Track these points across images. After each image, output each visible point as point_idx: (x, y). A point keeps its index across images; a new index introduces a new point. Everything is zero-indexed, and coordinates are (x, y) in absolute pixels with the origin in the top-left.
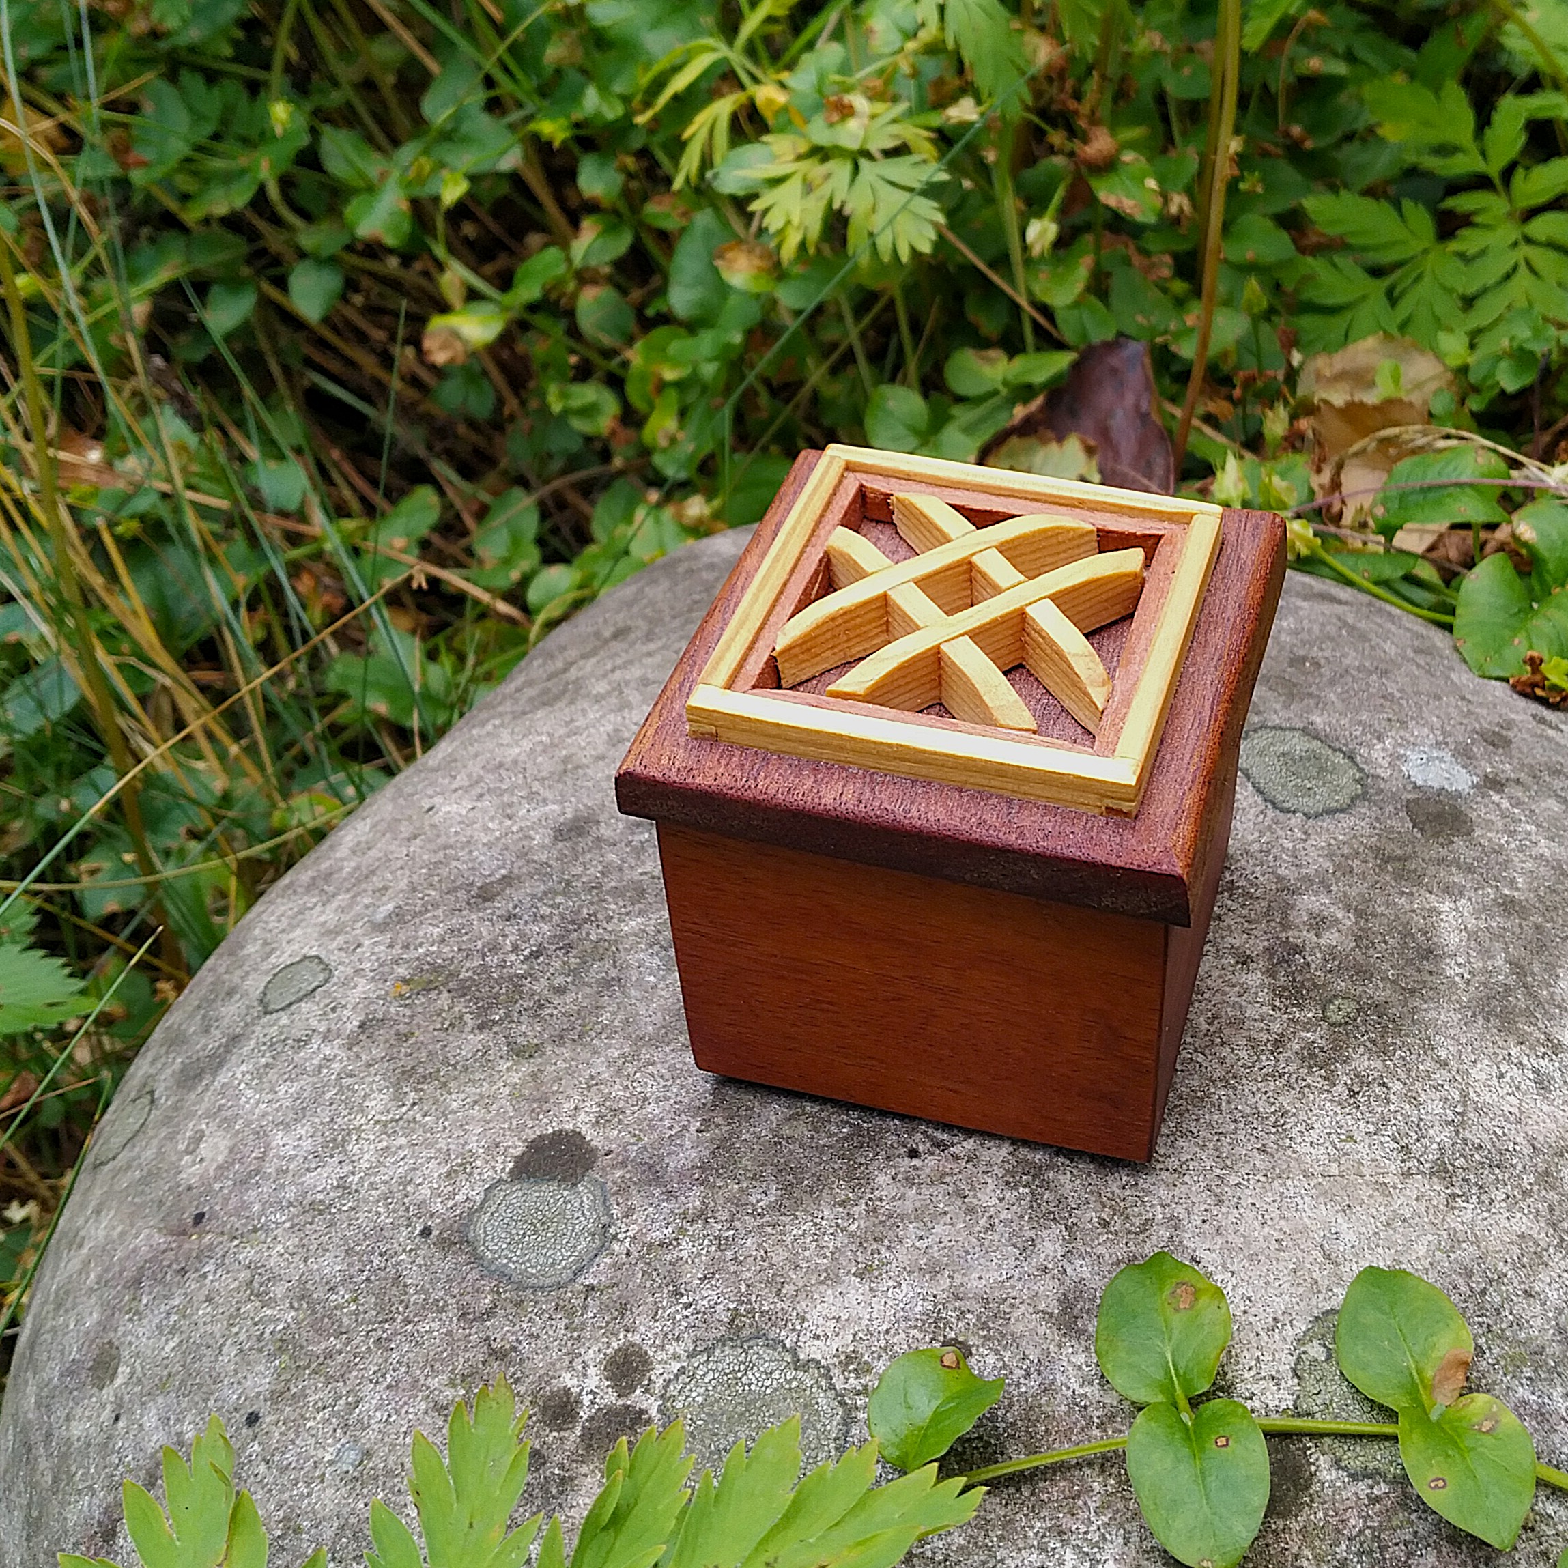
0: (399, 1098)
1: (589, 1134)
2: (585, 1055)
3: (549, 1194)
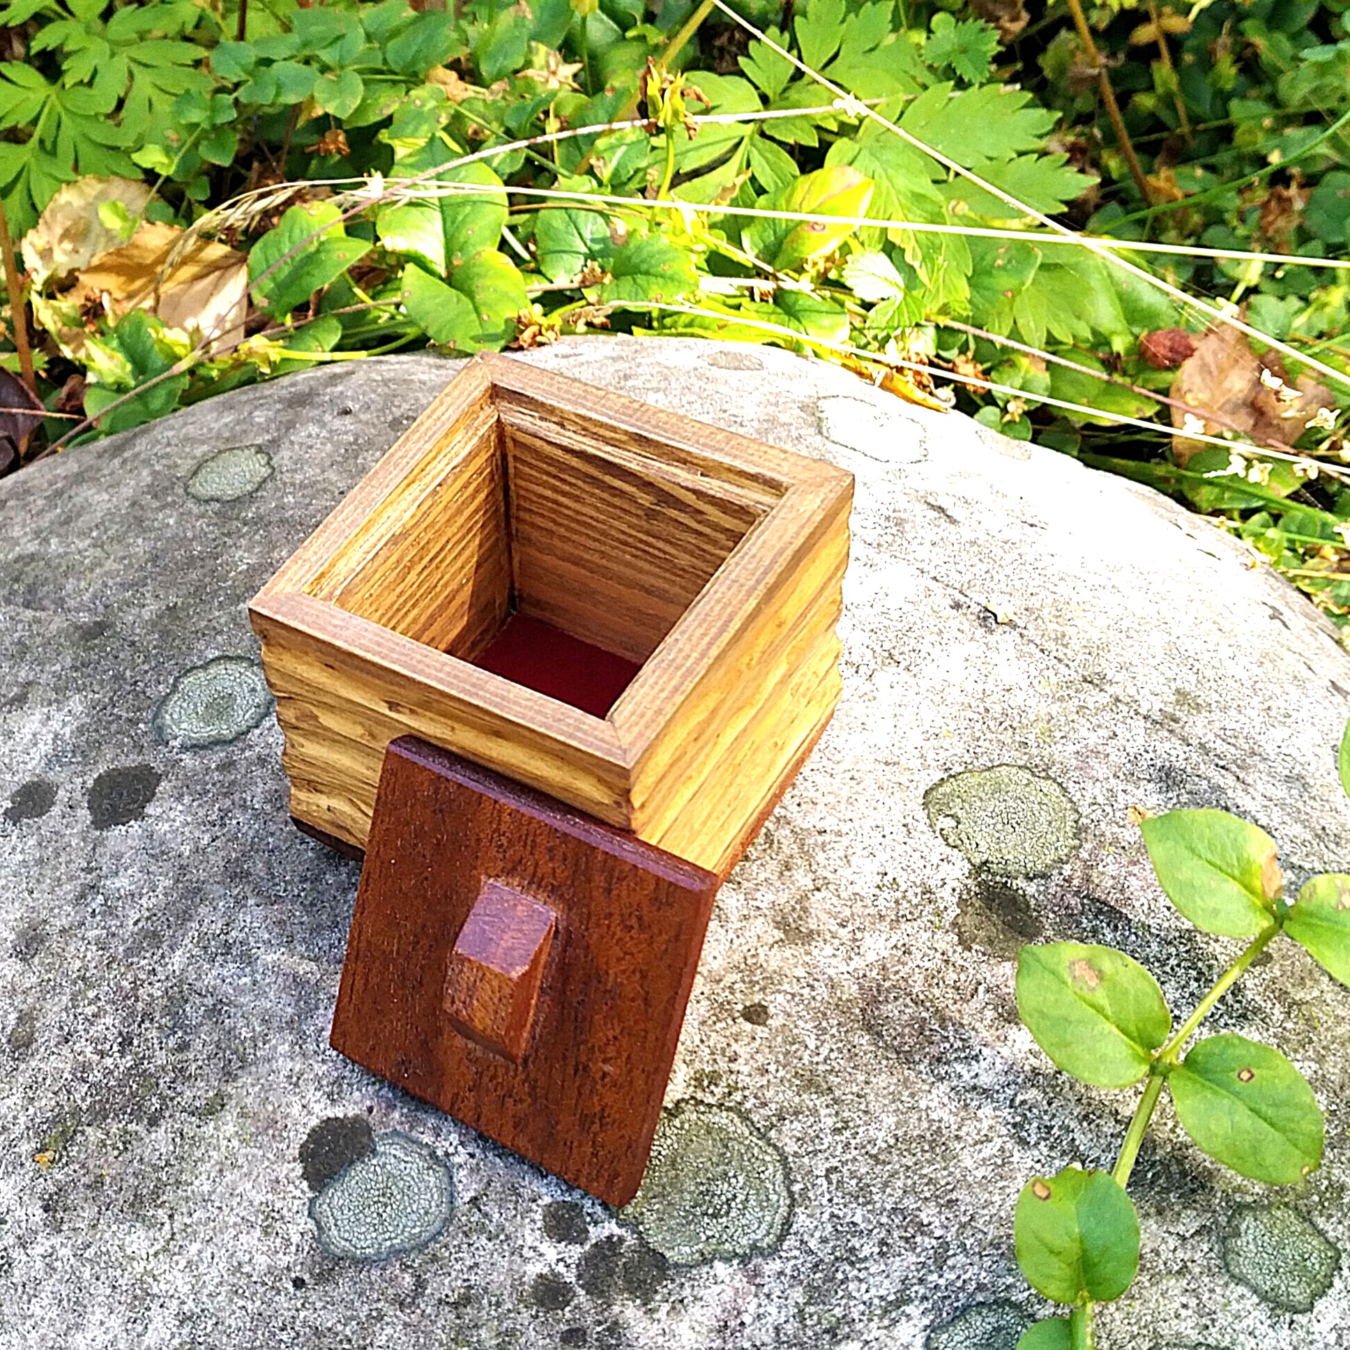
0: (151, 1224)
1: (339, 1112)
2: (264, 1069)
3: (360, 1175)
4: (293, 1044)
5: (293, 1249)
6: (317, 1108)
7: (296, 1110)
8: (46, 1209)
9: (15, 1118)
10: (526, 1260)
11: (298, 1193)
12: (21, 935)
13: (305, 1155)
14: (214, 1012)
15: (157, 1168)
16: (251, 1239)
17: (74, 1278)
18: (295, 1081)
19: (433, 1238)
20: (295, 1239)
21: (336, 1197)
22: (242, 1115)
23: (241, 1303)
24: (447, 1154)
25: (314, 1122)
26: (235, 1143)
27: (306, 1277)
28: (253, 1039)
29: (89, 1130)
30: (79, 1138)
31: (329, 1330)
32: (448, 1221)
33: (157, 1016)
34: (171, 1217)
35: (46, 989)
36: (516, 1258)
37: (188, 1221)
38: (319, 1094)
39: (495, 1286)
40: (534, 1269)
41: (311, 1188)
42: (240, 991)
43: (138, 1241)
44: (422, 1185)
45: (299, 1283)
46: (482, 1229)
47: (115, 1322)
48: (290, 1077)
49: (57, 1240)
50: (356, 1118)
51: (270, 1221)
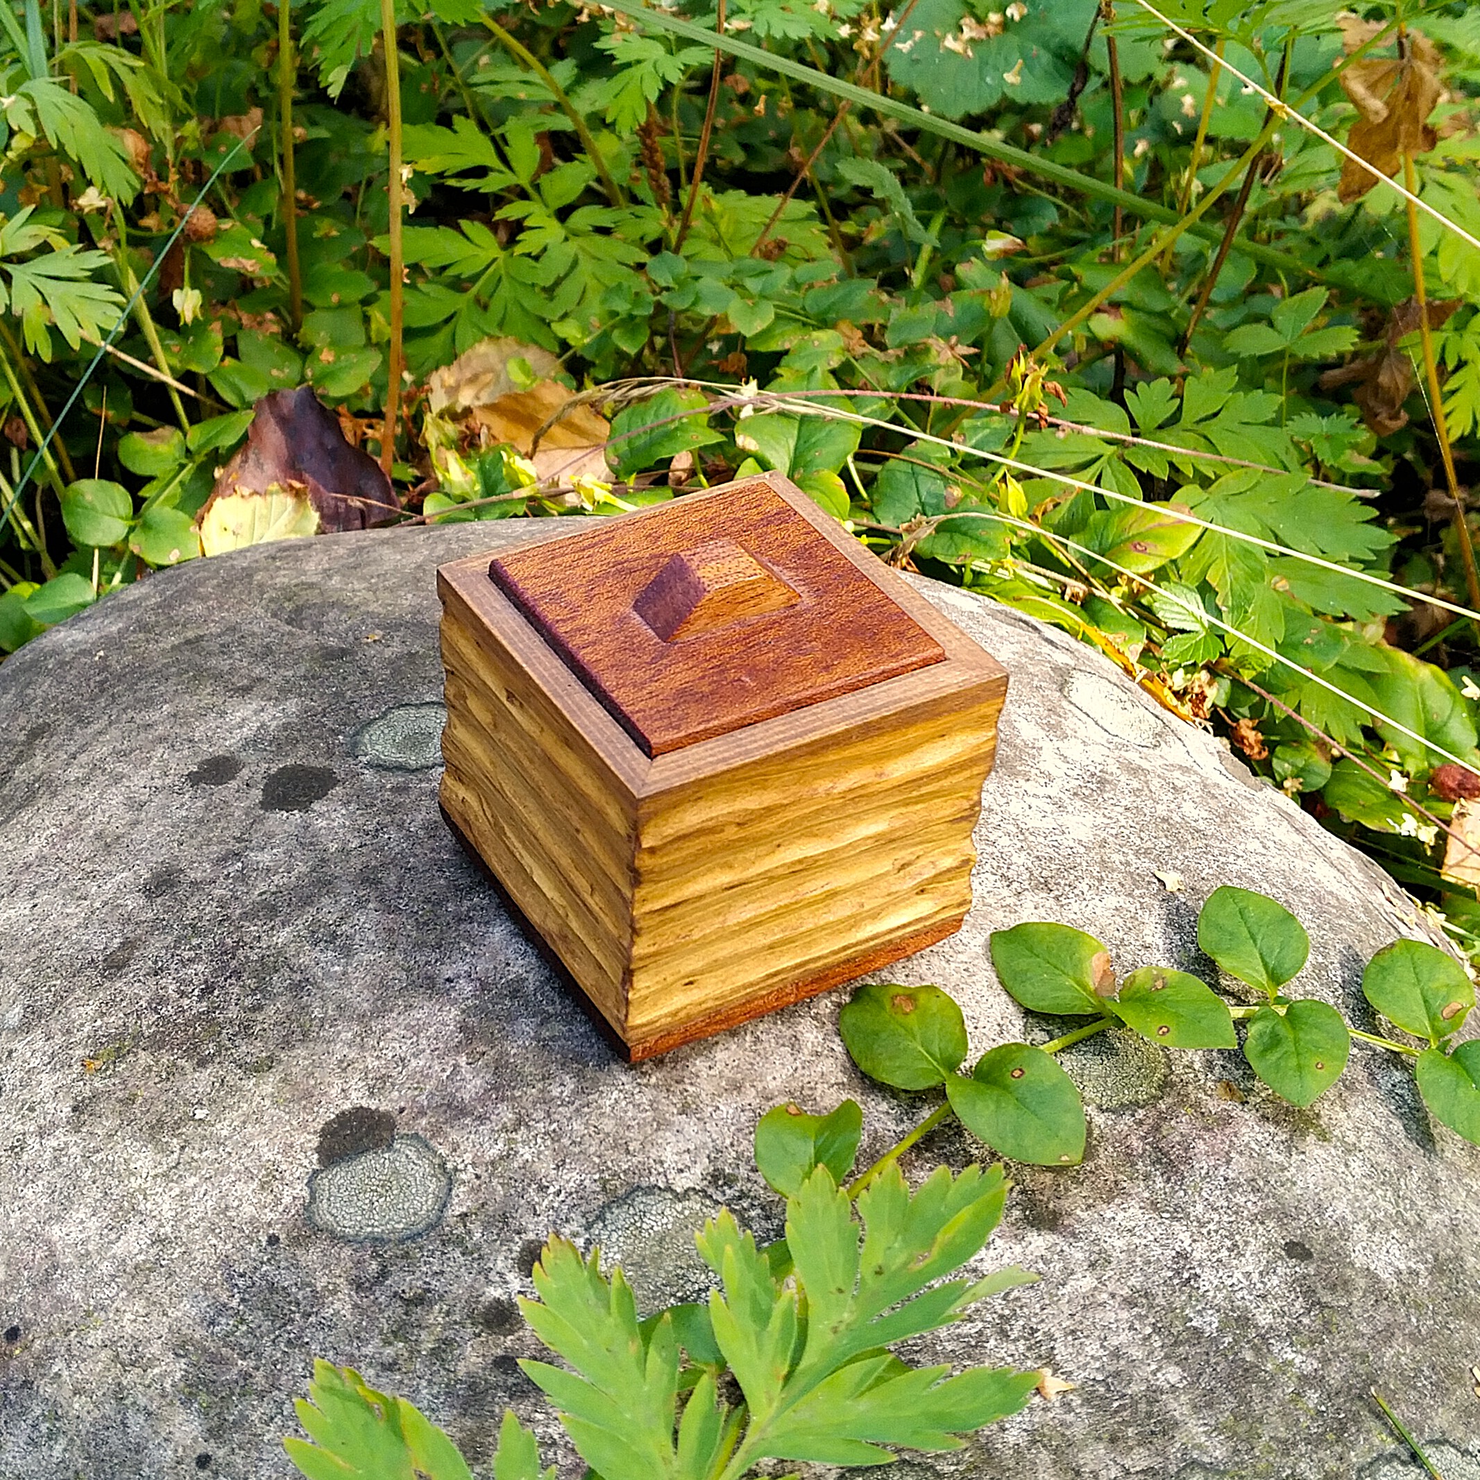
0: (165, 1150)
1: (373, 1104)
2: (320, 1048)
3: (372, 1164)
4: (356, 1035)
5: (281, 1209)
6: (354, 1095)
7: (334, 1092)
8: (75, 1109)
9: (82, 1025)
10: (489, 1282)
11: (306, 1162)
12: (156, 876)
13: (328, 1132)
14: (297, 988)
15: (187, 1103)
16: (247, 1189)
17: (73, 1177)
18: (344, 1066)
19: (412, 1238)
20: (287, 1200)
21: (339, 1175)
22: (284, 1080)
23: (214, 1241)
24: (456, 1169)
25: (347, 1106)
26: (267, 1102)
27: (282, 1237)
28: (322, 1020)
29: (142, 1054)
30: (131, 1058)
31: (284, 1288)
32: (431, 1227)
33: (245, 975)
34: (183, 1148)
35: (157, 926)
36: (482, 1278)
37: (196, 1156)
38: (361, 1084)
39: (451, 1296)
40: (495, 1292)
41: (320, 1161)
42: (328, 975)
43: (145, 1160)
44: (421, 1189)
45: (273, 1240)
46: (459, 1242)
47: (93, 1224)
48: (341, 1061)
49: (73, 1138)
50: (386, 1115)
51: (271, 1178)
